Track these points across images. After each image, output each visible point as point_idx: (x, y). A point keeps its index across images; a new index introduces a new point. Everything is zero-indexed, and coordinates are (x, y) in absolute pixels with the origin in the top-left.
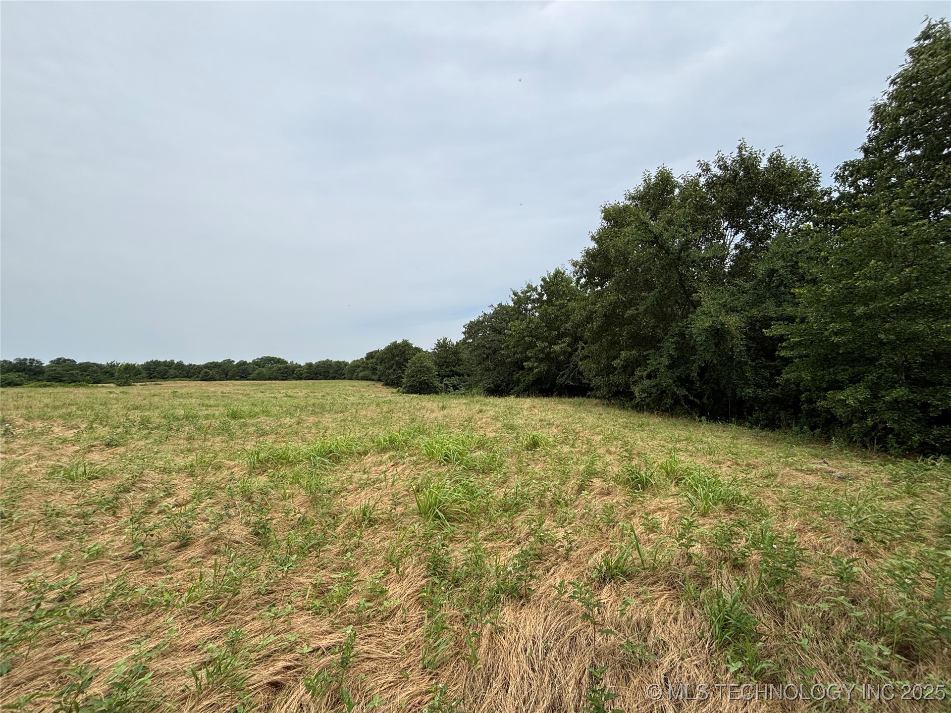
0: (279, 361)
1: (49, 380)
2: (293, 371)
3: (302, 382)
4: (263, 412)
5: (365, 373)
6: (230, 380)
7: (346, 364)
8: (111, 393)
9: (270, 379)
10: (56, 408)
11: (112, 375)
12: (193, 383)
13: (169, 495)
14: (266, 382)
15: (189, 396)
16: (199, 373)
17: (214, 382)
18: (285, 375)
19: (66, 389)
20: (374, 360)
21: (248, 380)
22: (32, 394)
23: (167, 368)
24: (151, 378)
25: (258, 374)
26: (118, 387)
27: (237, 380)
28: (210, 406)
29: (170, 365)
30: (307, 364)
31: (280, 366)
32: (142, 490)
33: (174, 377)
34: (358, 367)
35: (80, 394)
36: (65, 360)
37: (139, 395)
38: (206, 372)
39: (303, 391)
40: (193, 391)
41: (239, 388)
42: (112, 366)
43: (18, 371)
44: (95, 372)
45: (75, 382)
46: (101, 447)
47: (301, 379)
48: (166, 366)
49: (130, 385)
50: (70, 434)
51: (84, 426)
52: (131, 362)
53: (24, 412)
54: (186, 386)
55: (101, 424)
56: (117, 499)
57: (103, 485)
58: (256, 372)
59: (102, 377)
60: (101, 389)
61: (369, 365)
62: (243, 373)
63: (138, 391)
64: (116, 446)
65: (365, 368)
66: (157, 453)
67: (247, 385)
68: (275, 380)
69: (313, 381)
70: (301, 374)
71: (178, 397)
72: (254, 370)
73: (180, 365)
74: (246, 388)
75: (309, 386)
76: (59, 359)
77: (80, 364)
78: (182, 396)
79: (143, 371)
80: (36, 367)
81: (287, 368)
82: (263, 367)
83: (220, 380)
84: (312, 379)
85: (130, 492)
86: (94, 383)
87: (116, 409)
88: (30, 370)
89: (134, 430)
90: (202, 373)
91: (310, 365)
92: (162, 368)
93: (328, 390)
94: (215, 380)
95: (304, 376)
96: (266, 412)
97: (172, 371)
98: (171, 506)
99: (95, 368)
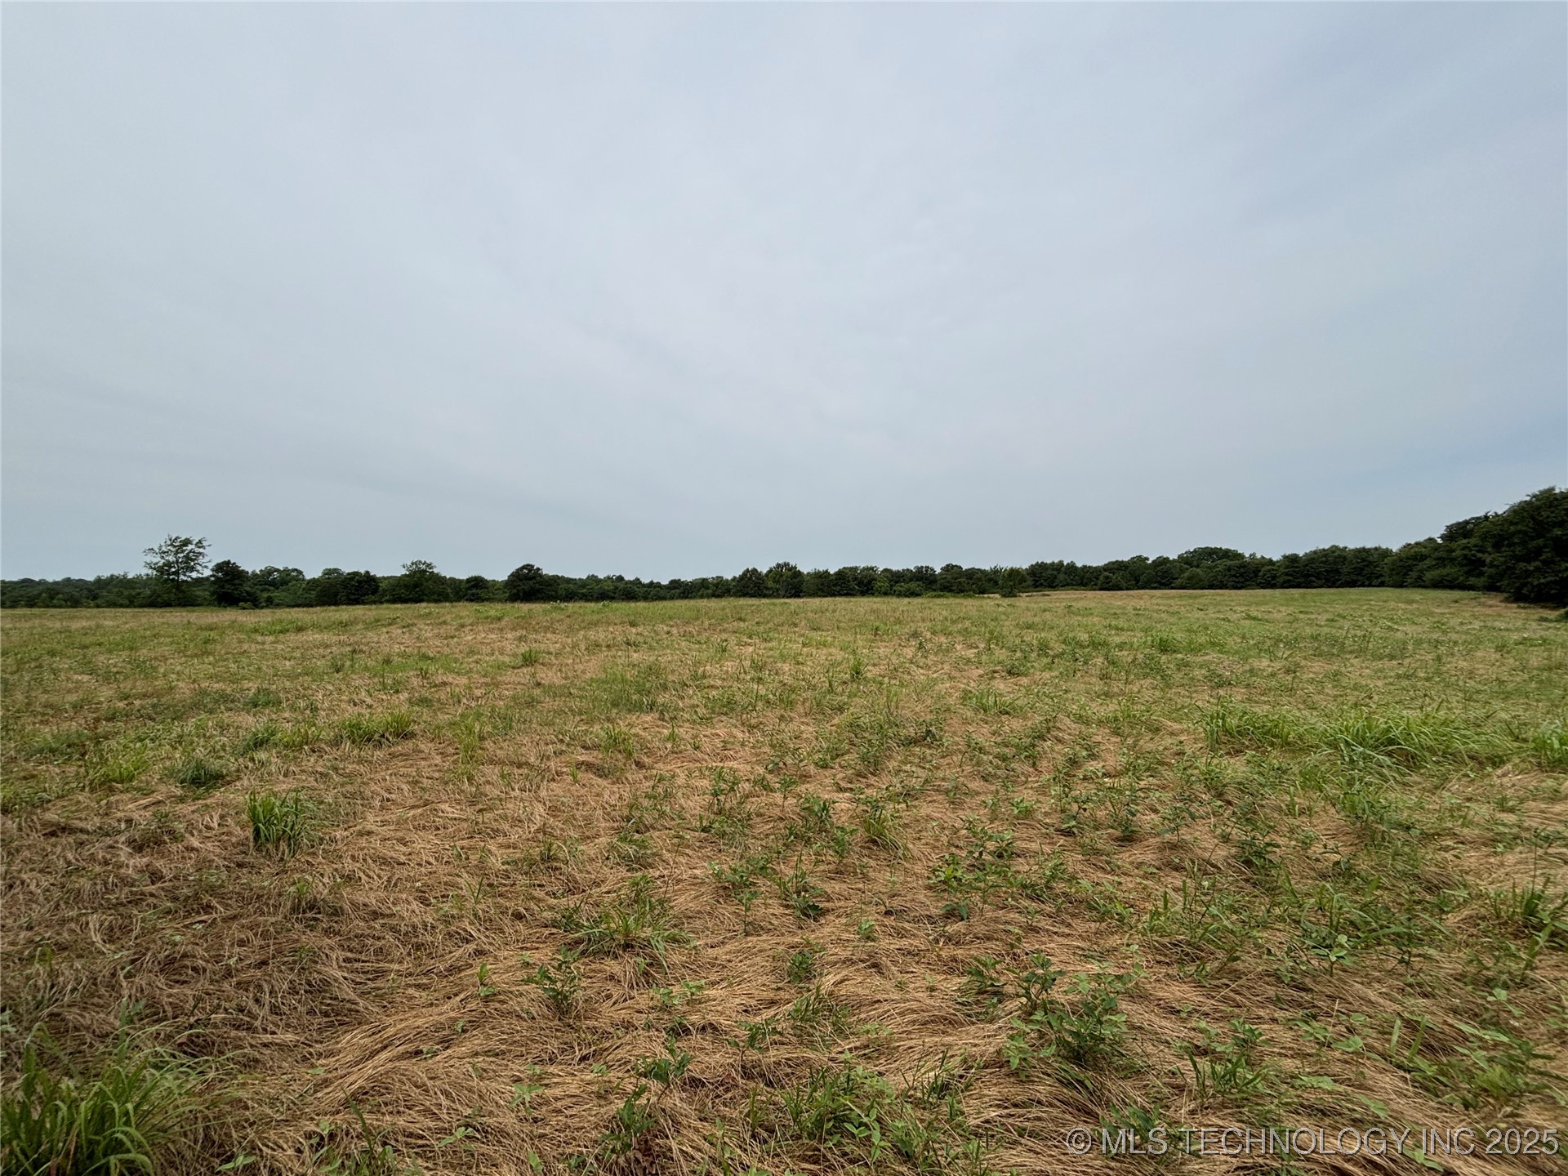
0: (1226, 554)
1: (941, 590)
2: (1256, 572)
3: (1278, 592)
4: (1213, 644)
5: (1445, 571)
6: (1143, 588)
7: (1386, 553)
8: (998, 605)
9: (1211, 587)
10: (954, 622)
11: (996, 583)
12: (1090, 594)
13: (1092, 756)
14: (1206, 592)
15: (1088, 612)
16: (1097, 579)
17: (1119, 592)
18: (1241, 580)
19: (958, 601)
20: (1473, 541)
21: (1172, 588)
22: (931, 605)
23: (1055, 573)
24: (1037, 587)
25: (1189, 579)
26: (1004, 599)
27: (1155, 588)
28: (1122, 629)
29: (1058, 567)
30: (1285, 557)
31: (1229, 563)
32: (1060, 741)
33: (1065, 585)
34: (1423, 558)
35: (969, 606)
36: (953, 566)
37: (1028, 609)
38: (1107, 577)
39: (1283, 609)
40: (1092, 605)
41: (1159, 601)
42: (995, 571)
43: (917, 580)
44: (980, 579)
45: (963, 592)
46: (1003, 674)
47: (1273, 586)
48: (1053, 570)
49: (1015, 596)
50: (971, 653)
51: (982, 646)
52: (1016, 565)
53: (929, 624)
54: (1081, 599)
55: (997, 645)
56: (1034, 746)
57: (1016, 724)
58: (1186, 575)
59: (986, 585)
60: (988, 601)
61: (1458, 553)
62: (1164, 577)
63: (1027, 604)
64: (1018, 675)
65: (1441, 562)
66: (1066, 692)
67: (1173, 598)
68: (1221, 588)
69: (1302, 591)
70: (1274, 577)
71: (1073, 613)
72: (1182, 571)
73: (1072, 567)
74: (1172, 602)
75: (1292, 599)
76: (948, 565)
77: (966, 570)
78: (1078, 613)
79: (1028, 577)
80: (931, 575)
81: (1244, 565)
82: (1197, 567)
83: (1128, 589)
84: (1298, 586)
85: (1045, 740)
86: (980, 593)
87: (1008, 627)
88: (927, 579)
89: (1034, 655)
90: (1101, 578)
91: (1292, 560)
92: (1049, 572)
93: (1340, 609)
94: (1121, 589)
95: (1281, 580)
96: (1219, 646)
97: (1061, 577)
98: (1100, 774)
99: (979, 575)
